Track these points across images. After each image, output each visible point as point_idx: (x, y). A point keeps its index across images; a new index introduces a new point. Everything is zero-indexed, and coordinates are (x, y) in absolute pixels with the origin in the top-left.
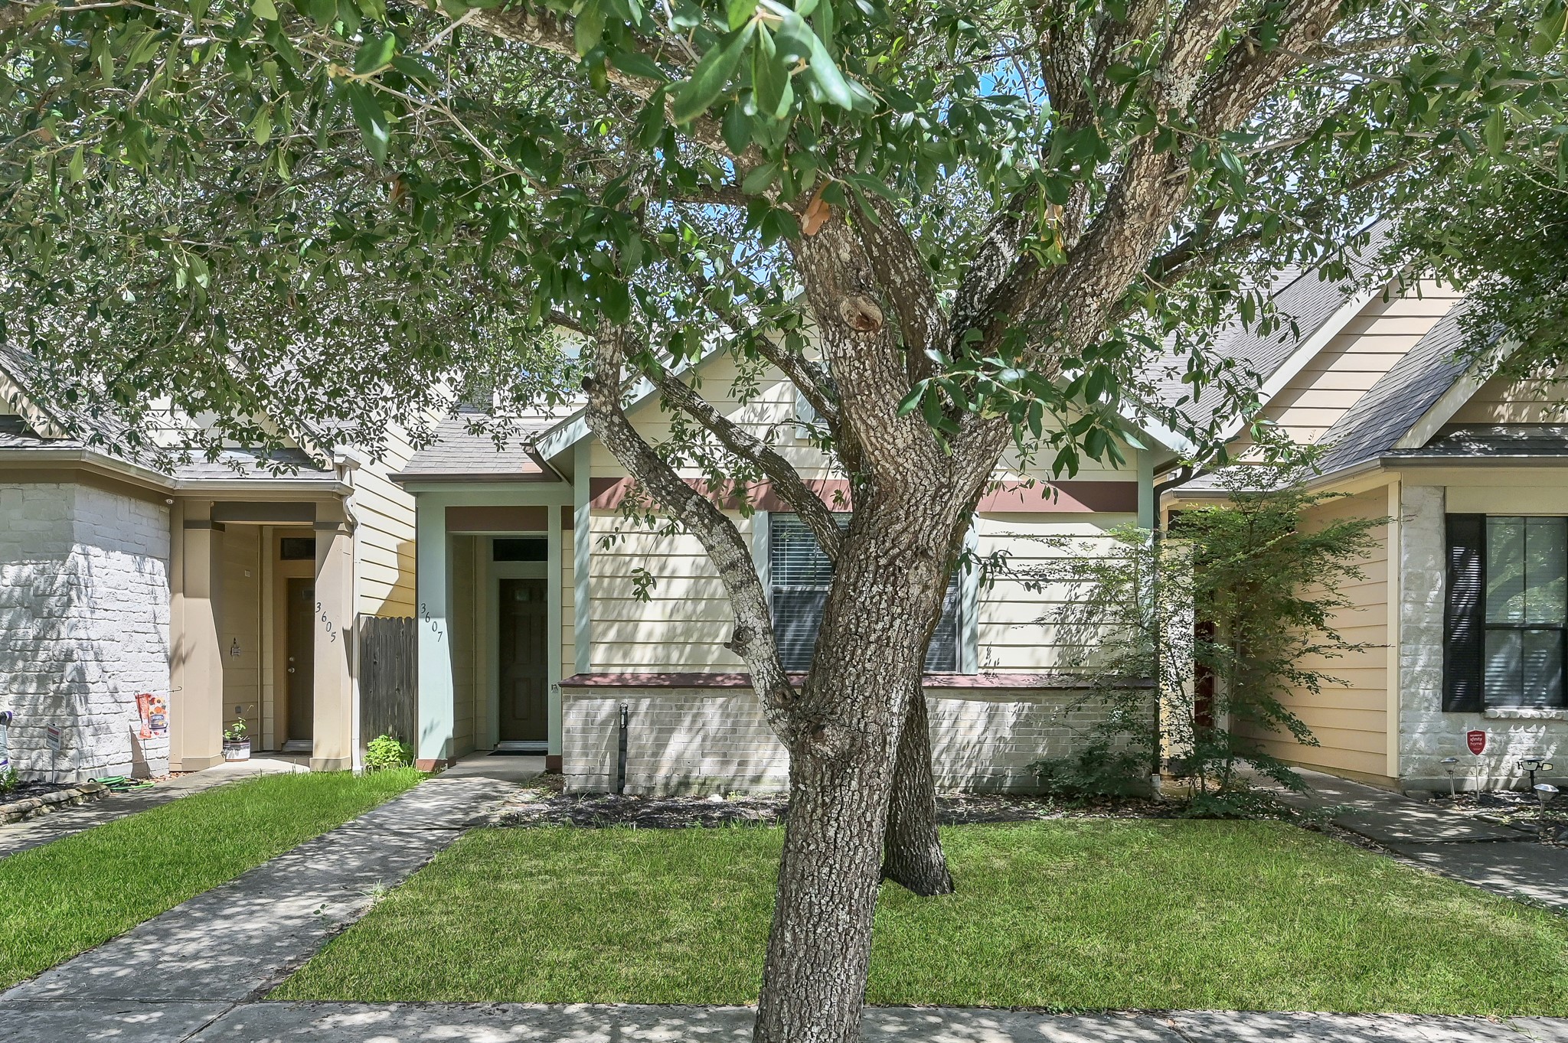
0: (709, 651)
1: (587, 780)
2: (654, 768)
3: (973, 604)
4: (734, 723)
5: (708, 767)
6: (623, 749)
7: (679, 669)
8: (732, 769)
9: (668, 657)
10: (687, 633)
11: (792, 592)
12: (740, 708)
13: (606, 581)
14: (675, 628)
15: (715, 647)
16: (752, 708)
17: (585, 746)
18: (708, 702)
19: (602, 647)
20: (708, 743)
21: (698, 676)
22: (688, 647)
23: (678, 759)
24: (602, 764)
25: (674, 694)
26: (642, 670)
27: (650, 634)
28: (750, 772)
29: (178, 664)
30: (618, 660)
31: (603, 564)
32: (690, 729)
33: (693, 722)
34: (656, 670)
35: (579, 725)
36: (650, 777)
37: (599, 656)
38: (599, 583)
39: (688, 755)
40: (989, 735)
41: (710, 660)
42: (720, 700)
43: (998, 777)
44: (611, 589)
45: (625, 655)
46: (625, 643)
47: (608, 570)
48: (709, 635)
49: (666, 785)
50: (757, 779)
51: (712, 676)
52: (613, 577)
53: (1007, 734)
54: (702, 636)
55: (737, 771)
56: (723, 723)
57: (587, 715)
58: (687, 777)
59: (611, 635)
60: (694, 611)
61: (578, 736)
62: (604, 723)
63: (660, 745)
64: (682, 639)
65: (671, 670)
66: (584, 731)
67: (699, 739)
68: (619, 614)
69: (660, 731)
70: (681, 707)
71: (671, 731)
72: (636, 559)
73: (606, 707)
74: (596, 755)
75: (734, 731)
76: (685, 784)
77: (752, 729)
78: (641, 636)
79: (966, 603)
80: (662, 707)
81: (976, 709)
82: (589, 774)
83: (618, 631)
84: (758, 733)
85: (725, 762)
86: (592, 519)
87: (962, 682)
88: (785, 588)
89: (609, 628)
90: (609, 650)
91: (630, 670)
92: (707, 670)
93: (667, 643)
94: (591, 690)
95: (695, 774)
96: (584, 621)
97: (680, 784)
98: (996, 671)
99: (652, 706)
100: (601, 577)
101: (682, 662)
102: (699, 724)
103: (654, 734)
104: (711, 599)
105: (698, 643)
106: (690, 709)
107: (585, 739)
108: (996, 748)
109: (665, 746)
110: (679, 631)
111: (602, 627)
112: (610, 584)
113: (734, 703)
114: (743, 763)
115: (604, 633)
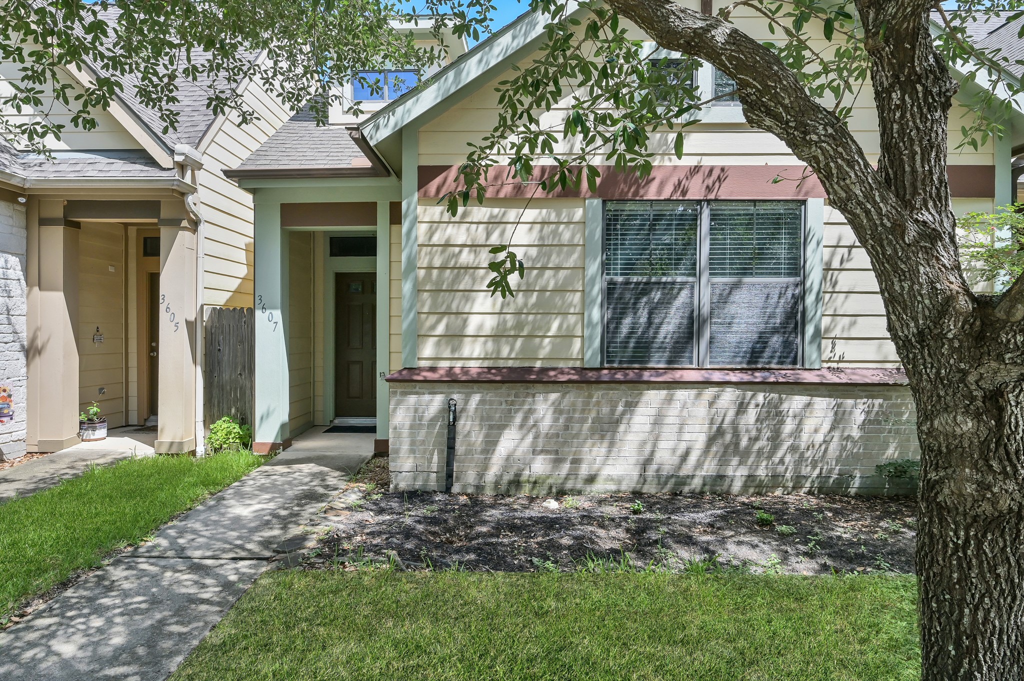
0: (540, 346)
1: (415, 479)
2: (485, 466)
3: (818, 299)
4: (569, 420)
5: (540, 466)
6: (451, 448)
7: (510, 363)
8: (565, 468)
9: (499, 352)
10: (519, 326)
11: (627, 283)
12: (573, 404)
13: (435, 272)
14: (505, 322)
15: (547, 340)
16: (587, 404)
17: (413, 443)
18: (540, 398)
19: (431, 341)
20: (541, 441)
21: (530, 370)
22: (519, 342)
23: (508, 458)
24: (430, 461)
25: (504, 389)
26: (472, 364)
27: (481, 327)
28: (584, 470)
29: (34, 355)
30: (447, 354)
31: (432, 255)
32: (521, 427)
33: (525, 419)
34: (486, 364)
35: (408, 423)
36: (481, 476)
37: (428, 349)
38: (428, 275)
39: (519, 453)
40: (837, 434)
41: (542, 354)
42: (553, 396)
43: (844, 479)
44: (440, 281)
45: (453, 351)
46: (455, 337)
47: (437, 262)
48: (540, 328)
49: (497, 484)
50: (591, 479)
51: (544, 370)
52: (442, 268)
53: (856, 433)
54: (534, 329)
55: (571, 469)
56: (556, 420)
57: (416, 410)
58: (518, 475)
59: (440, 329)
60: (526, 305)
61: (406, 432)
62: (433, 420)
63: (490, 444)
64: (512, 333)
65: (501, 364)
66: (412, 427)
67: (530, 438)
68: (449, 307)
69: (491, 427)
70: (512, 403)
71: (502, 427)
72: (466, 250)
73: (434, 403)
74: (425, 452)
75: (567, 428)
76: (516, 483)
77: (587, 426)
78: (471, 330)
79: (810, 299)
80: (491, 403)
81: (823, 405)
82: (416, 471)
83: (447, 326)
84: (593, 431)
85: (558, 461)
86: (420, 209)
87: (809, 377)
88: (620, 279)
89: (438, 321)
90: (438, 344)
91: (459, 364)
92: (538, 364)
93: (497, 336)
94: (418, 385)
95: (527, 472)
96: (412, 315)
97: (510, 483)
98: (841, 365)
99: (482, 402)
100: (430, 268)
101: (513, 356)
102: (531, 422)
103: (484, 431)
104: (543, 291)
105: (530, 336)
106: (523, 403)
107: (412, 435)
108: (843, 448)
109: (495, 443)
110: (509, 324)
111: (432, 319)
112: (439, 276)
113: (570, 398)
114: (576, 462)
115: (433, 327)
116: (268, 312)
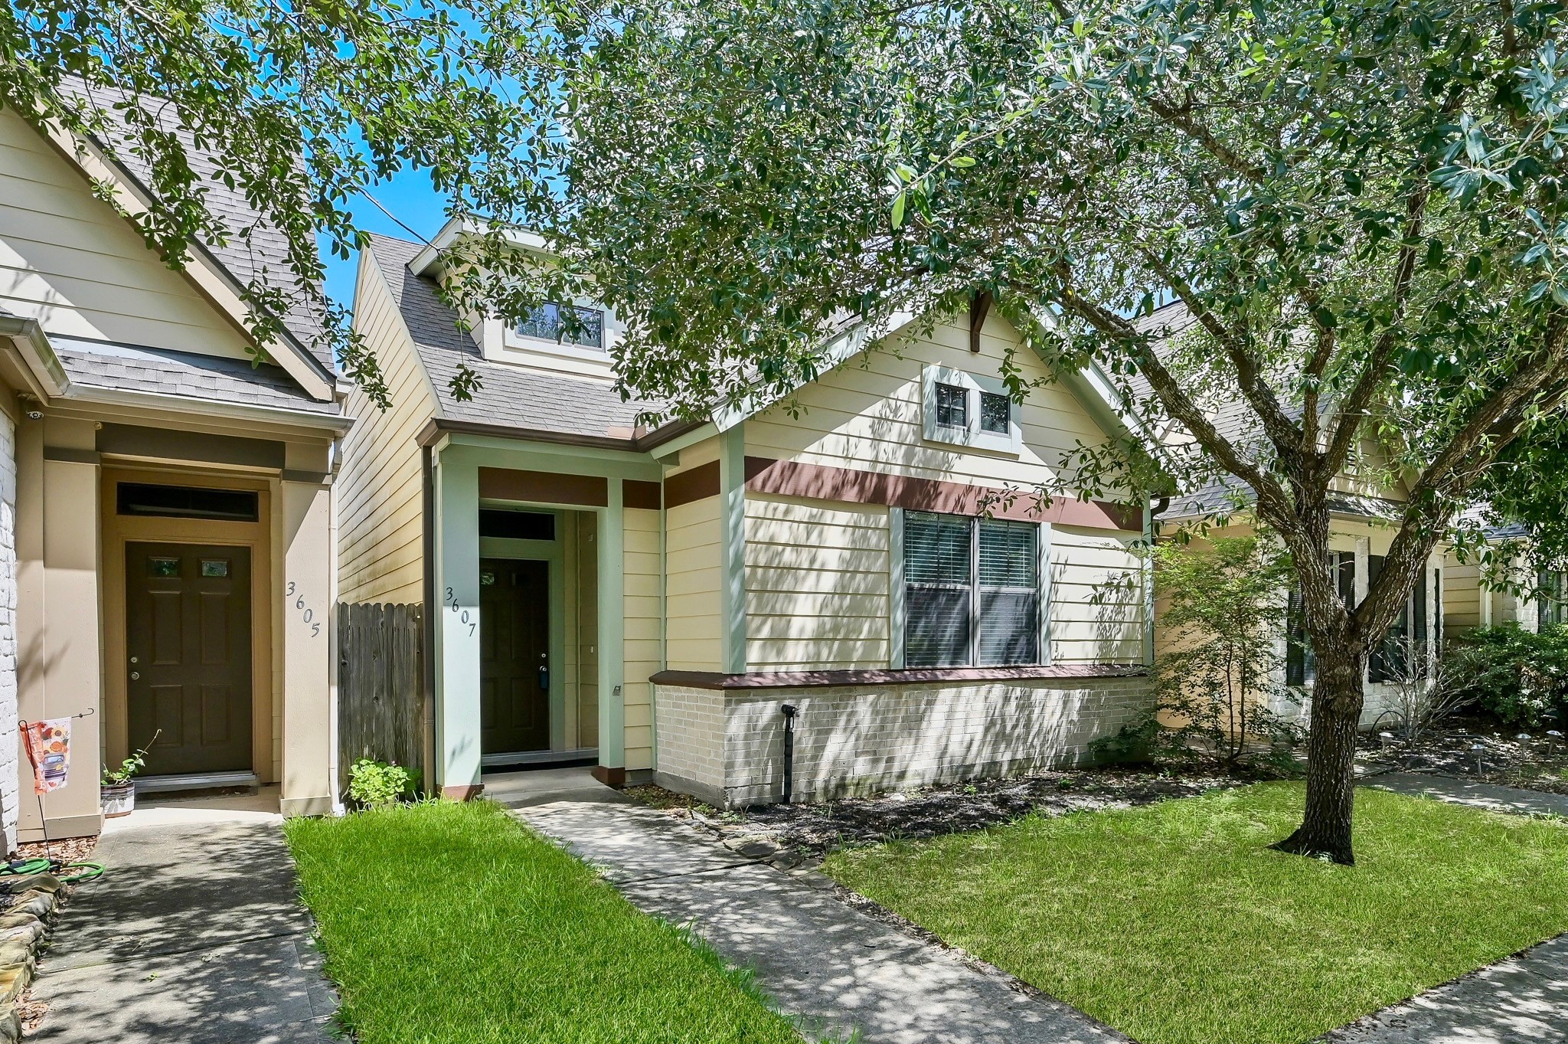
0: (854, 649)
1: (750, 793)
2: (814, 772)
3: (1048, 605)
4: (883, 720)
5: (861, 768)
6: (788, 755)
7: (828, 667)
8: (882, 765)
9: (819, 654)
10: (836, 629)
11: (922, 589)
12: (888, 705)
13: (760, 571)
14: (824, 624)
15: (859, 643)
16: (897, 703)
17: (748, 755)
18: (860, 700)
19: (757, 645)
20: (861, 742)
21: (845, 673)
22: (837, 643)
23: (835, 762)
24: (765, 773)
25: (830, 693)
26: (795, 668)
27: (802, 630)
28: (896, 769)
29: (34, 677)
30: (772, 658)
31: (757, 553)
32: (845, 729)
33: (848, 721)
34: (808, 668)
35: (742, 733)
36: (810, 783)
37: (754, 654)
38: (754, 574)
39: (843, 757)
40: (1064, 719)
41: (856, 656)
42: (871, 698)
43: (1070, 754)
44: (764, 581)
45: (779, 653)
46: (779, 640)
47: (762, 561)
48: (854, 631)
49: (826, 789)
50: (902, 775)
51: (858, 673)
52: (767, 567)
53: (1075, 717)
54: (848, 632)
55: (886, 768)
56: (873, 721)
57: (750, 720)
58: (843, 779)
59: (765, 632)
60: (841, 607)
61: (740, 744)
62: (766, 728)
63: (819, 748)
64: (831, 636)
65: (821, 668)
66: (746, 738)
67: (853, 738)
68: (773, 608)
69: (819, 732)
70: (837, 707)
71: (828, 732)
72: (789, 549)
73: (769, 709)
74: (759, 764)
75: (882, 728)
76: (842, 786)
77: (897, 725)
78: (793, 633)
79: (1044, 604)
80: (820, 707)
81: (1056, 694)
82: (751, 785)
83: (772, 628)
84: (902, 729)
85: (875, 761)
86: (746, 501)
87: (1046, 673)
88: (916, 585)
89: (763, 623)
90: (764, 647)
91: (783, 668)
92: (852, 667)
93: (817, 640)
94: (752, 692)
95: (850, 775)
96: (740, 616)
97: (837, 787)
98: (1062, 663)
99: (811, 707)
100: (755, 567)
101: (831, 659)
102: (853, 724)
103: (813, 737)
104: (855, 594)
105: (846, 639)
106: (846, 707)
107: (747, 746)
108: (1069, 730)
109: (823, 748)
110: (828, 627)
111: (757, 621)
112: (764, 573)
113: (883, 699)
114: (890, 760)
115: (759, 629)
116: (461, 610)
